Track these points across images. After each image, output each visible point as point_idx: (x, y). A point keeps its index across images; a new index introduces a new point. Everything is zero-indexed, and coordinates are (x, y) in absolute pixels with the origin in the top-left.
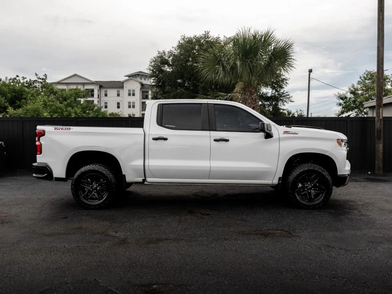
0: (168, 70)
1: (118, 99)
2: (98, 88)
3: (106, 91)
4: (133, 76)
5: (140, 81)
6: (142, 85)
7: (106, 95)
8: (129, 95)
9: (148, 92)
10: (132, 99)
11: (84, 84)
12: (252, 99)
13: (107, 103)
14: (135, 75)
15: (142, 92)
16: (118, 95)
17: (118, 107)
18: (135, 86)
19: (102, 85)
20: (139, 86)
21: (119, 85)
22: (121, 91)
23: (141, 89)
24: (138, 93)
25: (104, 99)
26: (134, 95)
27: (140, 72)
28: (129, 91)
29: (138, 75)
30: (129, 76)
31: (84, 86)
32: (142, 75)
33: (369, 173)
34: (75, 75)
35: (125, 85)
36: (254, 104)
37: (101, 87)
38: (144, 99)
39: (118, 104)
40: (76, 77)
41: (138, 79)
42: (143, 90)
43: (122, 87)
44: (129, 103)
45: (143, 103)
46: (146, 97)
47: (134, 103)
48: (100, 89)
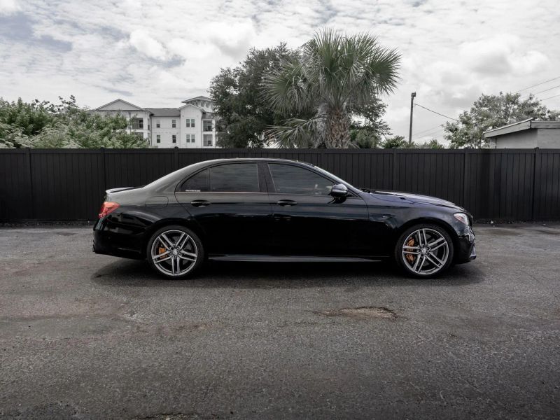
0: (235, 93)
1: (174, 132)
2: (149, 118)
3: (158, 121)
4: (191, 102)
5: (202, 108)
6: (204, 113)
7: (158, 126)
8: (188, 125)
9: (210, 122)
10: (191, 131)
11: (130, 112)
12: (340, 124)
13: (160, 136)
14: (195, 101)
15: (204, 122)
16: (174, 126)
17: (174, 141)
18: (195, 115)
19: (153, 113)
20: (200, 115)
21: (175, 114)
22: (177, 120)
23: (202, 118)
24: (199, 124)
25: (156, 131)
26: (193, 125)
27: (202, 97)
28: (188, 120)
29: (199, 101)
30: (187, 102)
31: (130, 114)
32: (203, 101)
33: (492, 222)
34: (119, 101)
35: (182, 113)
37: (152, 115)
38: (207, 131)
39: (174, 137)
40: (119, 103)
41: (199, 106)
42: (205, 120)
43: (179, 116)
44: (188, 136)
45: (205, 136)
46: (209, 129)
47: (193, 136)
48: (151, 118)
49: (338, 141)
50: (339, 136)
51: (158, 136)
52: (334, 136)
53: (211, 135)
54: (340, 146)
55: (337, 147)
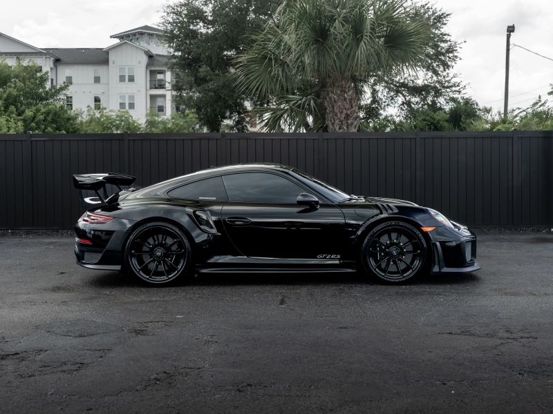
1: (97, 90)
2: (53, 66)
4: (128, 38)
5: (147, 47)
6: (151, 56)
7: (69, 80)
8: (122, 79)
9: (162, 73)
10: (127, 88)
11: (18, 55)
12: (345, 99)
13: (71, 98)
14: (134, 35)
15: (151, 72)
16: (97, 80)
17: (98, 107)
18: (135, 62)
19: (60, 58)
20: (145, 59)
21: (98, 58)
22: (101, 71)
23: (148, 65)
24: (142, 76)
25: (65, 89)
26: (131, 79)
27: (146, 27)
28: (122, 70)
29: (142, 34)
30: (121, 37)
31: (18, 58)
32: (149, 34)
35: (111, 57)
36: (349, 109)
37: (57, 61)
38: (156, 88)
39: (97, 100)
41: (143, 44)
42: (153, 69)
43: (107, 62)
44: (122, 97)
45: (153, 97)
46: (160, 85)
47: (132, 97)
48: (56, 67)
49: (341, 121)
50: (343, 115)
51: (69, 98)
52: (336, 115)
53: (164, 96)
54: (345, 128)
55: (341, 131)
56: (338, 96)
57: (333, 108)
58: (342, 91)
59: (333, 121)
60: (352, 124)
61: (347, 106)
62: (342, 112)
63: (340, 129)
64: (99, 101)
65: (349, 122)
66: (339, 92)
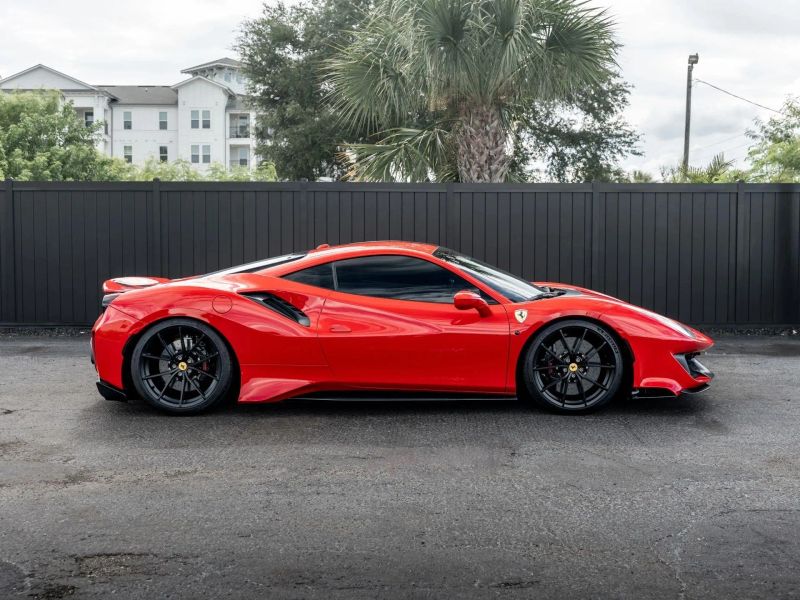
0: (294, 57)
1: (163, 138)
2: (107, 107)
3: (128, 115)
4: (203, 72)
5: (227, 85)
6: (231, 97)
7: (128, 126)
8: (195, 124)
9: (245, 117)
10: (201, 136)
11: (64, 94)
12: (487, 133)
13: (130, 148)
14: (211, 69)
15: (233, 117)
16: (163, 126)
17: (164, 159)
18: (211, 99)
19: (116, 98)
20: (223, 100)
21: (167, 98)
22: (170, 112)
23: (228, 107)
24: (220, 121)
25: (123, 137)
26: (207, 125)
27: (226, 60)
28: (194, 113)
29: (220, 68)
30: (194, 72)
32: (230, 69)
34: (40, 68)
35: (182, 96)
36: (492, 148)
37: (113, 101)
38: (237, 137)
39: (163, 150)
40: (40, 73)
41: (219, 79)
42: (234, 112)
43: (175, 104)
44: (195, 148)
45: (233, 148)
46: (243, 132)
47: (207, 148)
48: (111, 107)
49: (481, 166)
50: (484, 158)
51: (128, 148)
52: (473, 157)
54: (487, 176)
55: (480, 181)
56: (477, 129)
57: (469, 146)
58: (482, 121)
59: (468, 167)
60: (497, 170)
61: (490, 144)
62: (482, 153)
63: (478, 178)
64: (166, 152)
65: (493, 167)
66: (477, 122)
